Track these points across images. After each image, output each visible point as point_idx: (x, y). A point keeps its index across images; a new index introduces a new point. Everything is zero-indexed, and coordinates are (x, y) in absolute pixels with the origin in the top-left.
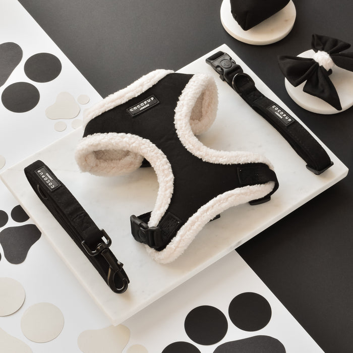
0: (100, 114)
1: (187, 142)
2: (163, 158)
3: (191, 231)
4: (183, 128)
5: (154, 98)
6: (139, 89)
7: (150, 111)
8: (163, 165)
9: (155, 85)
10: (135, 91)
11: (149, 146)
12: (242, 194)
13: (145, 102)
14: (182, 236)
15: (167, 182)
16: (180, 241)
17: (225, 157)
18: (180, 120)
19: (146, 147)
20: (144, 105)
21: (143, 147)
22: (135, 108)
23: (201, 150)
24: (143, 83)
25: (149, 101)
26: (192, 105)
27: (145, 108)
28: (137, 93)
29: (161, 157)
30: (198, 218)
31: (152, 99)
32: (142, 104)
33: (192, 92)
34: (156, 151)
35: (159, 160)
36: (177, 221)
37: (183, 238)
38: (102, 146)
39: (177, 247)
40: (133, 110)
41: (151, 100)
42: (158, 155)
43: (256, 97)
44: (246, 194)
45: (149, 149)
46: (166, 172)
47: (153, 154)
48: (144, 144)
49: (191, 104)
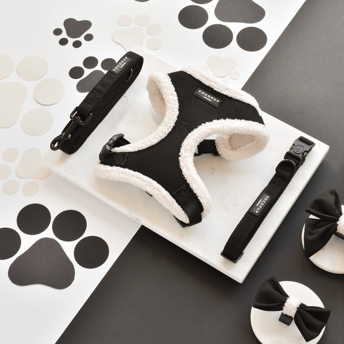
0: (189, 73)
1: (189, 140)
2: (168, 129)
3: (118, 175)
4: (199, 132)
5: (219, 102)
6: (222, 88)
7: (206, 104)
8: (162, 132)
9: (233, 98)
10: (219, 86)
11: (173, 115)
12: (166, 198)
13: (212, 98)
14: (112, 170)
15: (150, 140)
16: (108, 171)
17: (188, 171)
18: (206, 127)
19: (170, 113)
20: (208, 98)
21: (170, 111)
22: (203, 93)
23: (186, 152)
24: (230, 89)
25: (215, 100)
26: (224, 130)
27: (206, 100)
28: (218, 89)
29: (167, 127)
30: (129, 174)
31: (218, 101)
32: (209, 96)
33: (237, 126)
34: (171, 121)
35: (164, 127)
36: (123, 162)
37: (111, 172)
38: (160, 85)
39: (103, 171)
40: (201, 92)
41: (216, 101)
42: (169, 125)
43: (278, 183)
44: (167, 201)
45: (170, 116)
46: (157, 136)
47: (168, 120)
48: (173, 111)
49: (225, 128)
